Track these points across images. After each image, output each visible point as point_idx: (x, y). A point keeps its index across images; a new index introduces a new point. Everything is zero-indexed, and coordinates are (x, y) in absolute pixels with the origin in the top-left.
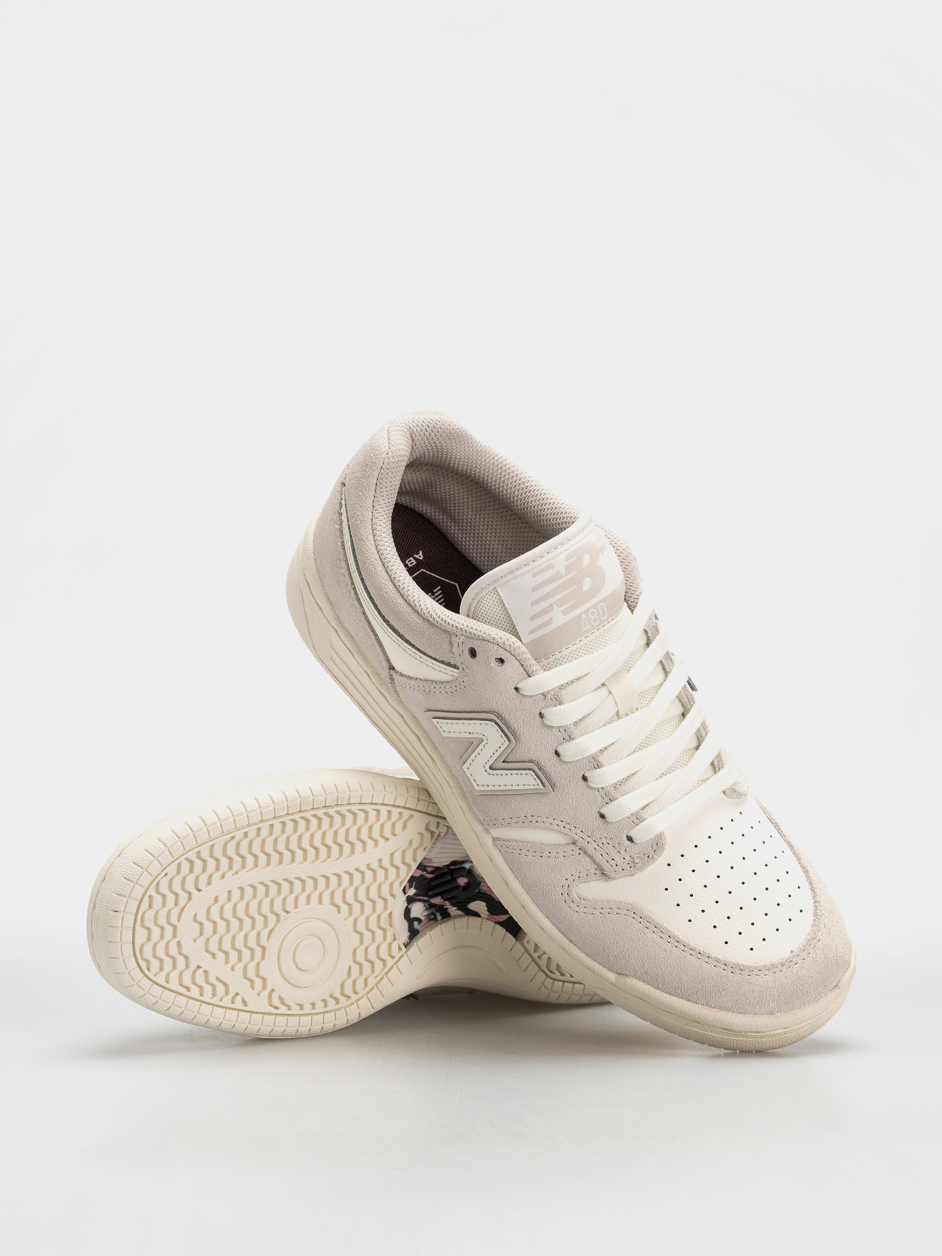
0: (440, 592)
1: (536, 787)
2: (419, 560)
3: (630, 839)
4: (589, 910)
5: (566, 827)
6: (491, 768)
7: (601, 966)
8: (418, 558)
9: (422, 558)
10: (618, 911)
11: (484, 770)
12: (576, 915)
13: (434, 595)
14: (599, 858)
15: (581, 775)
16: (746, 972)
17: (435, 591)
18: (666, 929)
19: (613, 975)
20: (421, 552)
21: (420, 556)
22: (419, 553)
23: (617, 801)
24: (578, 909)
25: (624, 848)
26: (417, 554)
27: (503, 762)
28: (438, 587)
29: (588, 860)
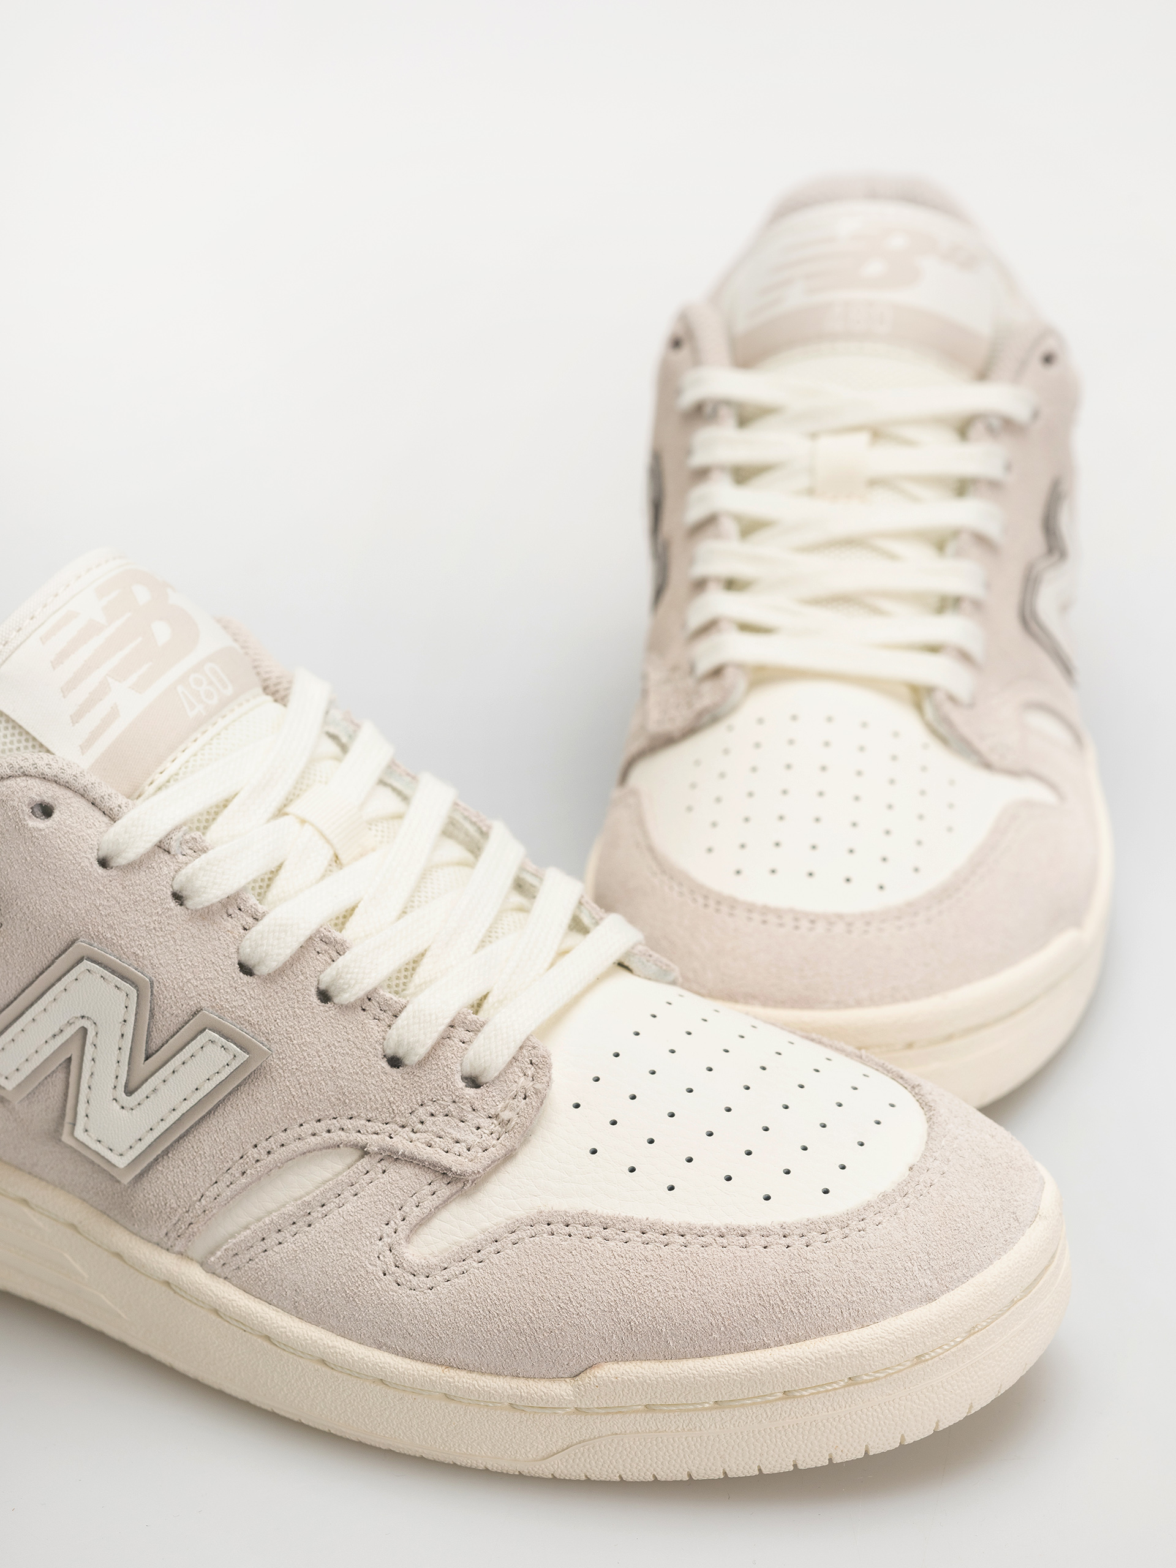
1: (235, 1065)
3: (473, 1082)
4: (455, 1269)
5: (332, 1128)
6: (129, 1092)
7: (531, 1382)
10: (514, 1237)
11: (118, 1107)
12: (432, 1297)
14: (425, 1153)
15: (314, 991)
16: (835, 1232)
18: (627, 1220)
19: (564, 1385)
23: (409, 1008)
24: (429, 1282)
25: (469, 1105)
27: (147, 1059)
29: (407, 1171)
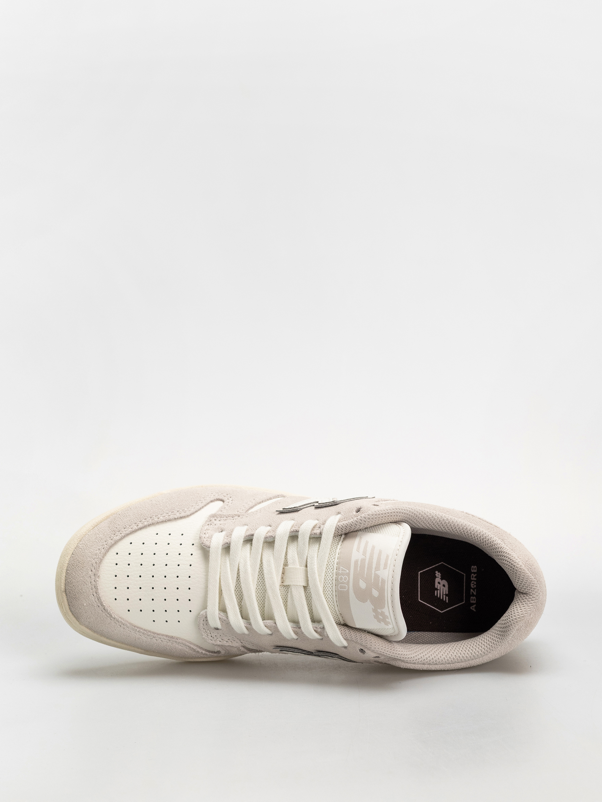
0: (444, 600)
2: (471, 606)
8: (473, 605)
9: (471, 608)
13: (445, 595)
17: (447, 597)
20: (475, 611)
21: (473, 608)
22: (475, 609)
26: (475, 607)
28: (448, 601)
